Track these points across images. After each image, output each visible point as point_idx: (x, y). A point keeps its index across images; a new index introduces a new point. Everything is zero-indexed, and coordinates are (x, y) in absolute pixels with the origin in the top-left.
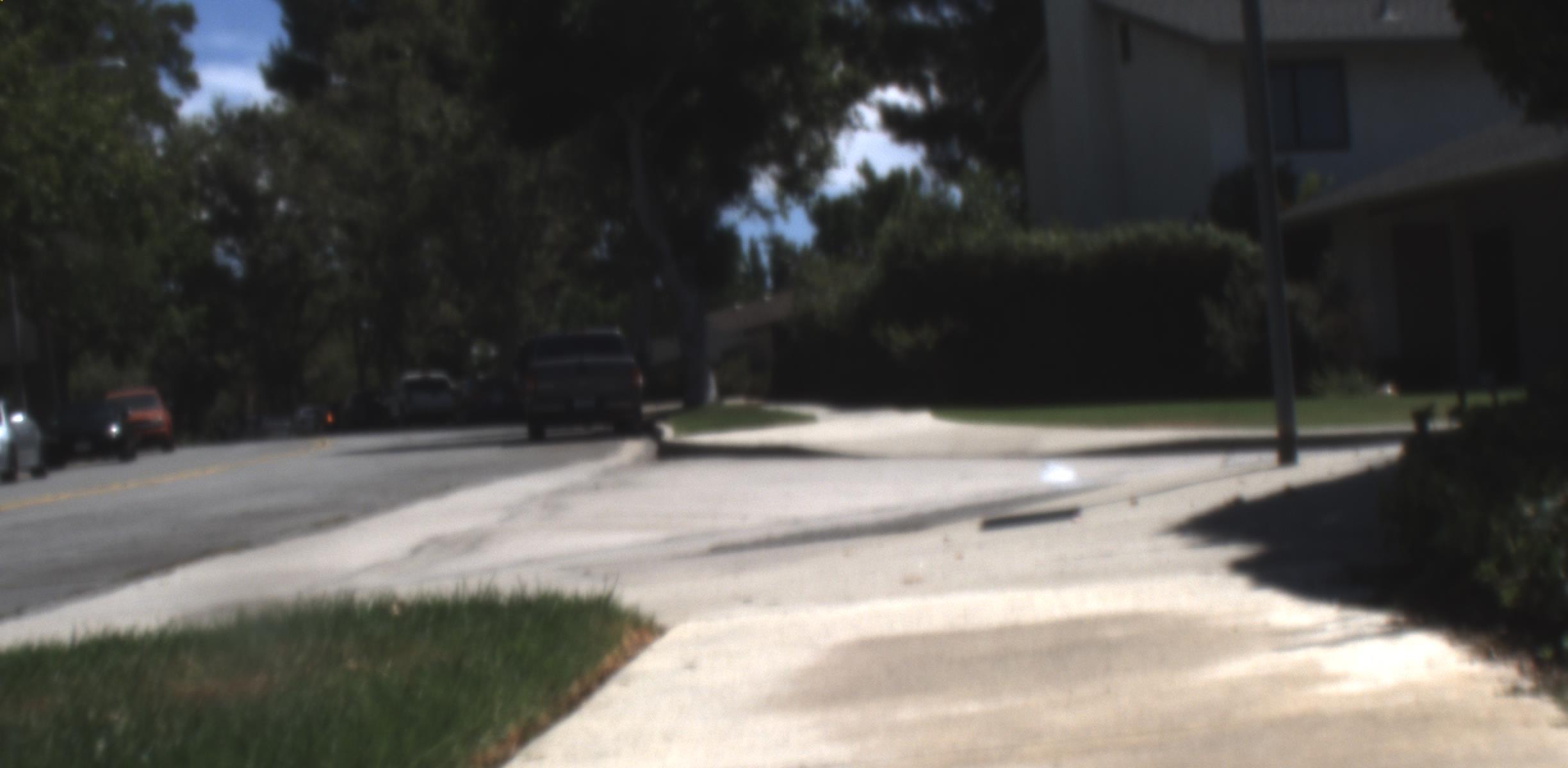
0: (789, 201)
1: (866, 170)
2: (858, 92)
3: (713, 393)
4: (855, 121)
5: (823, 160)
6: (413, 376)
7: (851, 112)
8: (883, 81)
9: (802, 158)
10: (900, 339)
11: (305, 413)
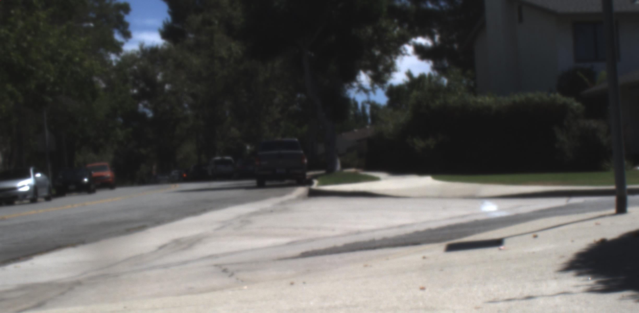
0: (376, 86)
1: (409, 74)
2: (405, 40)
3: (339, 167)
4: (404, 52)
5: (390, 68)
6: (218, 158)
7: (402, 48)
8: (416, 35)
9: (381, 68)
10: (419, 144)
11: (174, 173)
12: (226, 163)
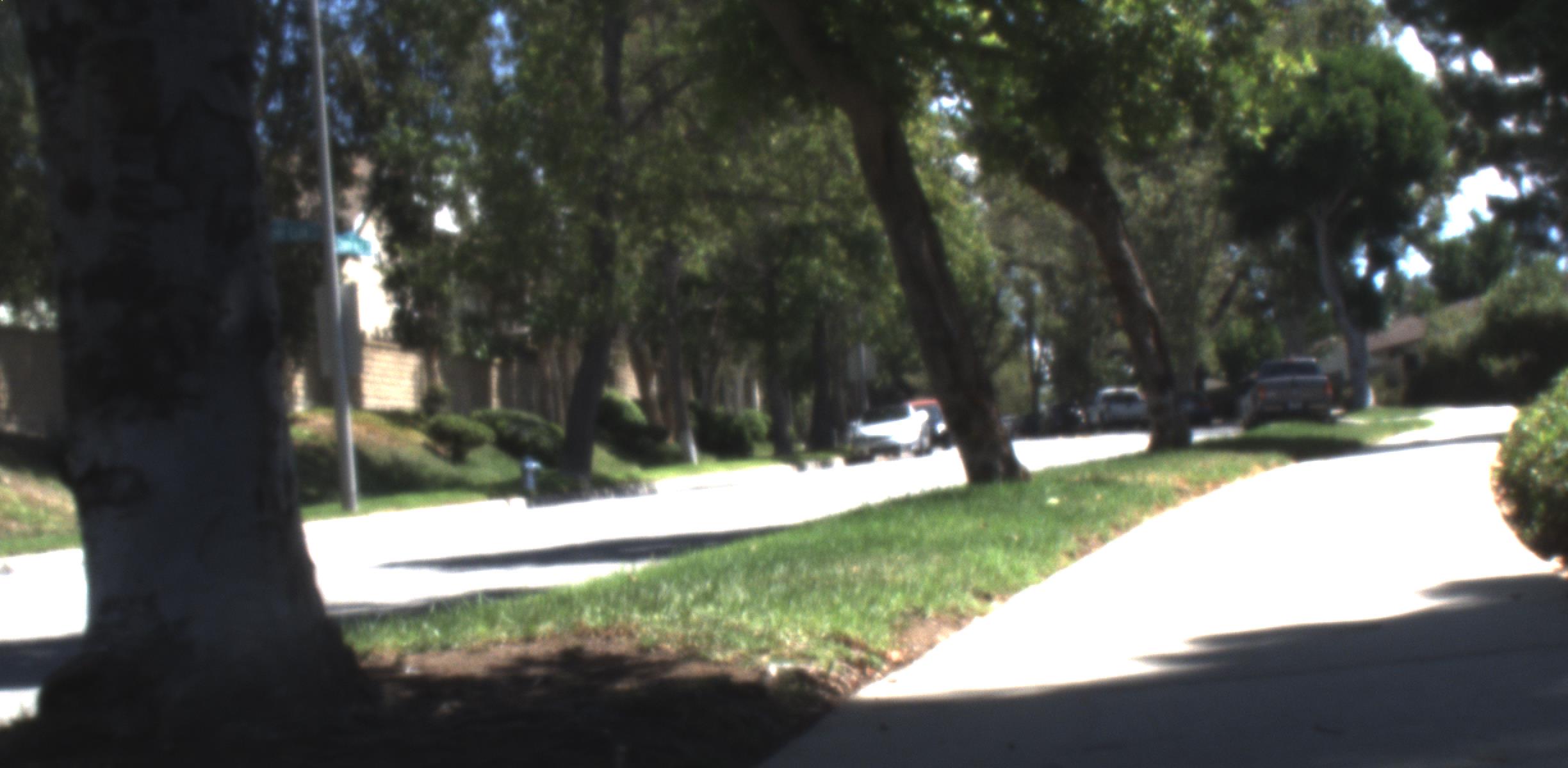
2: (1466, 167)
3: (1371, 400)
6: (1110, 390)
8: (1484, 161)
9: (1423, 220)
10: (1496, 365)
12: (1130, 399)
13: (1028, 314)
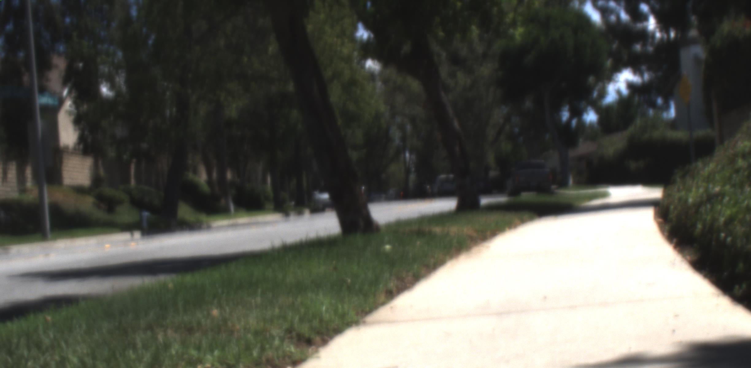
1: (619, 92)
2: (617, 68)
3: (571, 181)
5: (603, 94)
7: (614, 77)
9: (595, 94)
10: (633, 165)
11: (392, 191)
13: (404, 139)
